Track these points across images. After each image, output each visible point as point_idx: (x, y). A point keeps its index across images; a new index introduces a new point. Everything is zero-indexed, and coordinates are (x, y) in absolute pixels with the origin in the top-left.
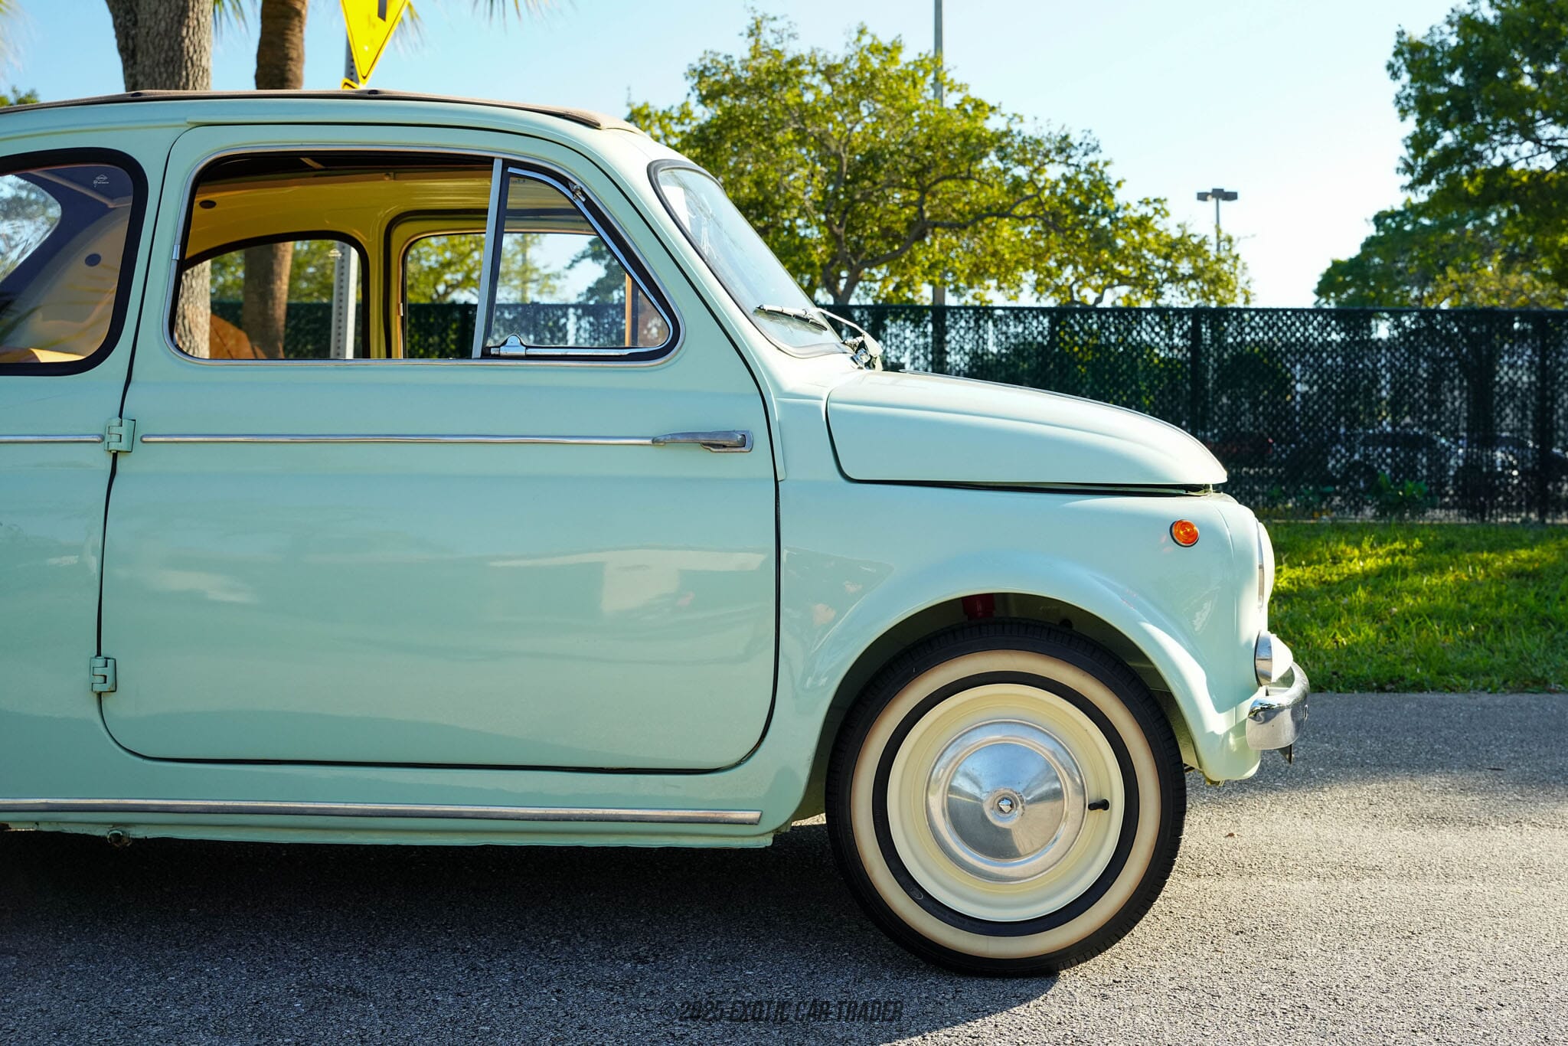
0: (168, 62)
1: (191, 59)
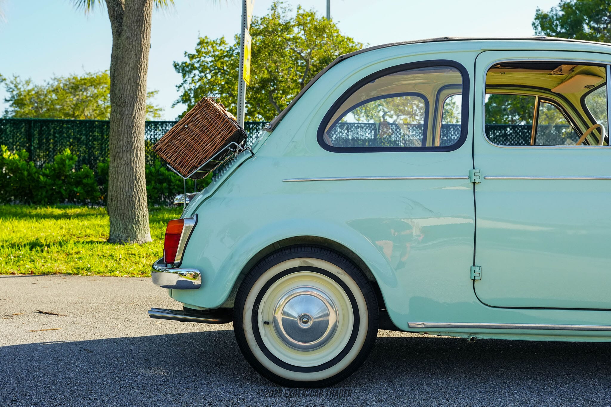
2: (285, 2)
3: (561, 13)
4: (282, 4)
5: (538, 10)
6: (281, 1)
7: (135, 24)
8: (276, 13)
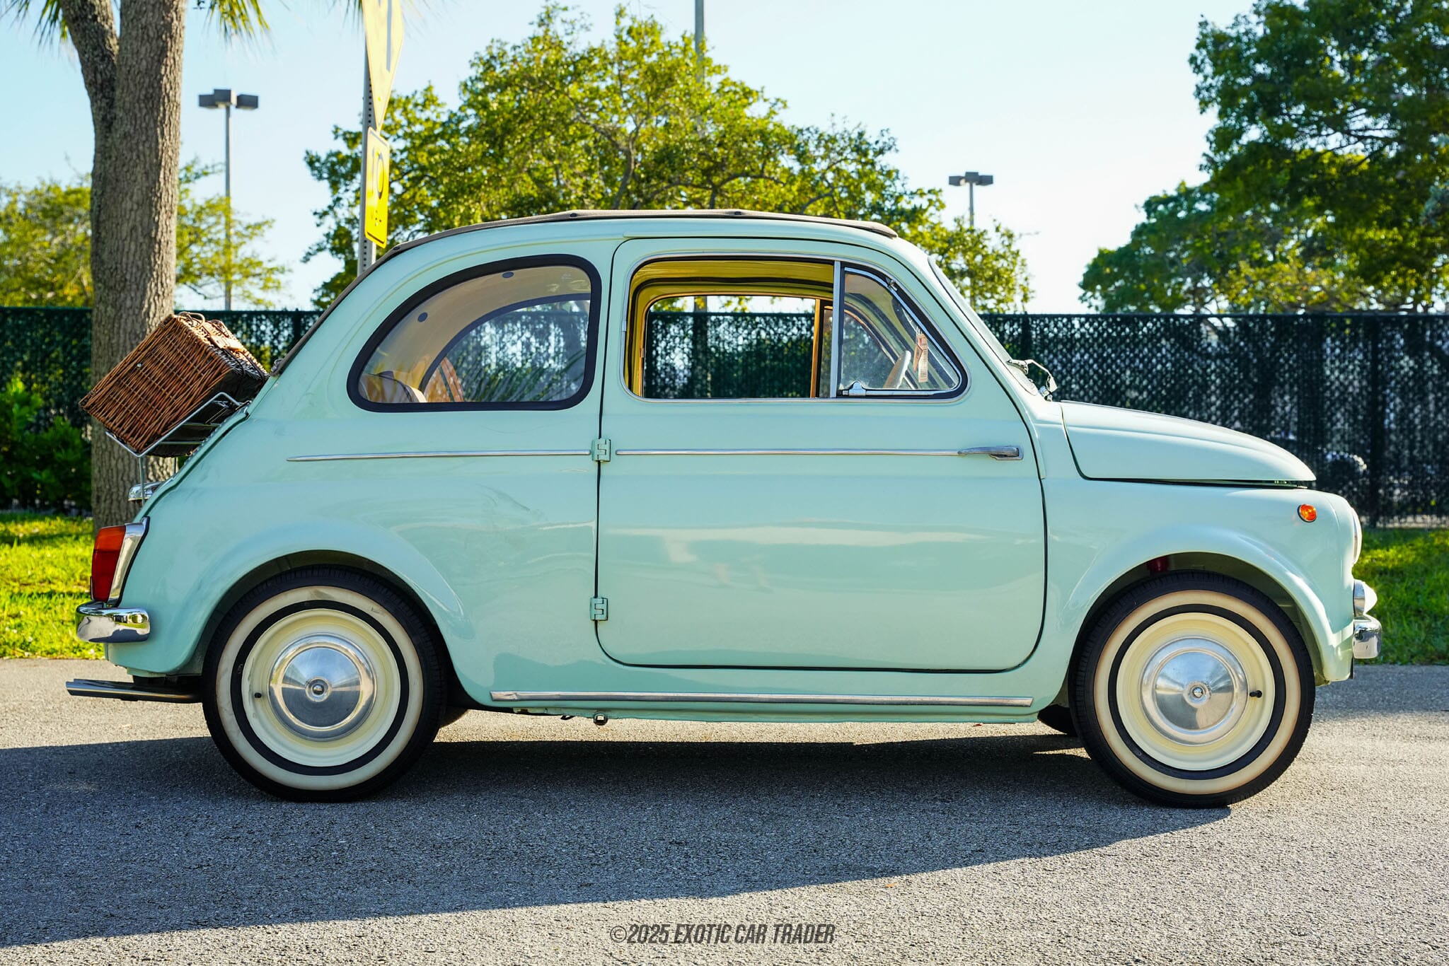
0: (148, 98)
1: (168, 95)
2: (573, 8)
3: (1260, 31)
4: (565, 13)
5: (1203, 24)
6: (562, 5)
7: (143, 105)
8: (550, 33)
